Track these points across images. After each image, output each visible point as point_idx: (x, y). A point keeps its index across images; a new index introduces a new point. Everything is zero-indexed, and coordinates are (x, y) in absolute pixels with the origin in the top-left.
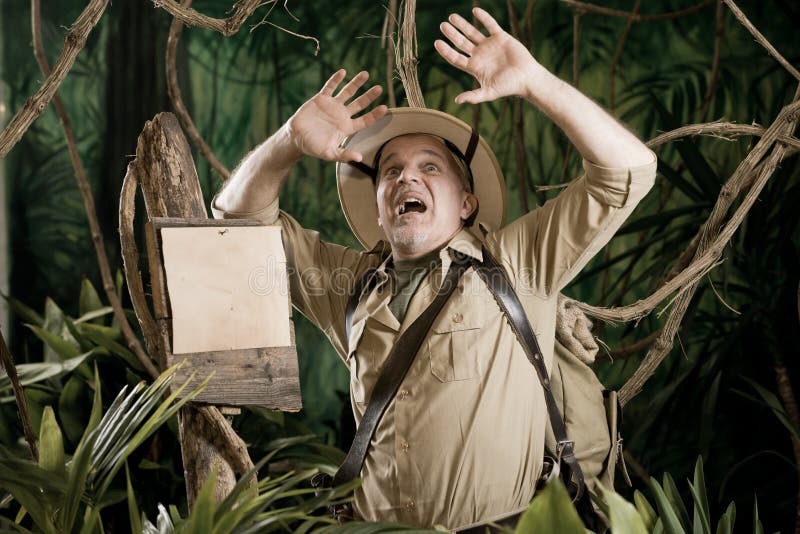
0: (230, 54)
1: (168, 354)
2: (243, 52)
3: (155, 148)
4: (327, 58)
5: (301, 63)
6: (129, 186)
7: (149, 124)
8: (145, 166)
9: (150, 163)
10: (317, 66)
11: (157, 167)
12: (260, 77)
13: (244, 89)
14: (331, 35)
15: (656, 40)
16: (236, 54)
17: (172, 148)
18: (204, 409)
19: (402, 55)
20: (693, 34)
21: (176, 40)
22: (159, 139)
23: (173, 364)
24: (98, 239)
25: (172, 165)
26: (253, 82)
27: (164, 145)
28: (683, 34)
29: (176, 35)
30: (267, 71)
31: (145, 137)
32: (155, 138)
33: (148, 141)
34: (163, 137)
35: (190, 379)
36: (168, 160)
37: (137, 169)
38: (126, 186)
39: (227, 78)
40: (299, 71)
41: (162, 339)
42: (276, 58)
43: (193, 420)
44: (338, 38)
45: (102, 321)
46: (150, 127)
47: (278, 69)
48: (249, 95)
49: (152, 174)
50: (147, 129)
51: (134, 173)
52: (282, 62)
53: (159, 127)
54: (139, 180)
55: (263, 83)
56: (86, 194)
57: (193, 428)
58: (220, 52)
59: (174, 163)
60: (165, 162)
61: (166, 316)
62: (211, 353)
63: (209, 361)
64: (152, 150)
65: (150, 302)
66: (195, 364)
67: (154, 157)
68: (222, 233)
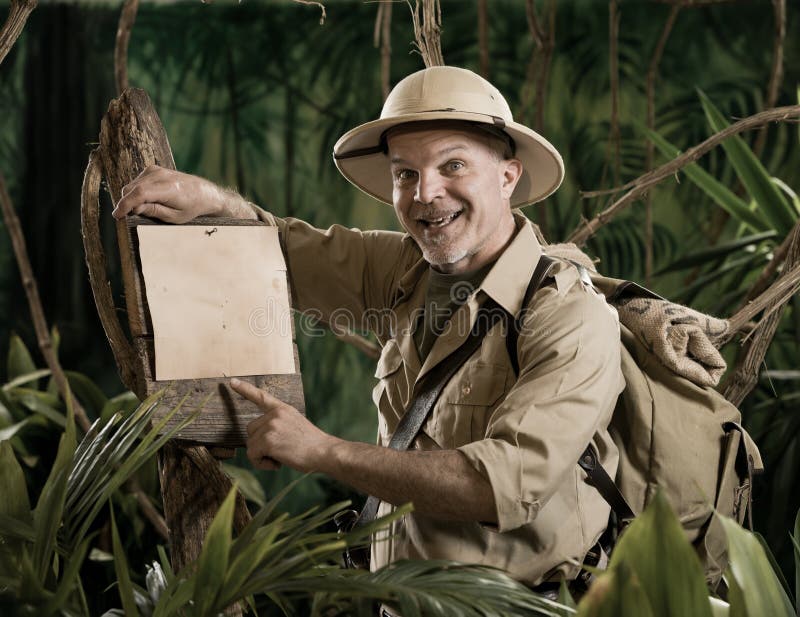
0: (175, 77)
1: (148, 380)
2: (191, 76)
3: (123, 132)
4: (294, 81)
5: (262, 88)
6: (91, 179)
7: (116, 103)
8: (110, 155)
9: (117, 151)
10: (281, 91)
11: (126, 155)
12: (213, 105)
13: (192, 121)
14: (298, 53)
15: (693, 53)
16: (183, 77)
17: (145, 132)
18: (192, 450)
19: (421, 23)
20: (738, 46)
21: (128, 33)
22: (128, 120)
23: (154, 392)
24: (30, 285)
25: (144, 152)
26: (204, 112)
27: (134, 128)
28: (726, 45)
29: (128, 28)
30: (221, 98)
31: (110, 119)
32: (123, 119)
33: (114, 124)
34: (133, 118)
35: (174, 411)
36: (140, 146)
37: (101, 158)
38: (88, 178)
39: (173, 108)
40: (260, 97)
41: (140, 362)
42: (232, 84)
43: (178, 466)
44: (307, 57)
45: (36, 385)
46: (116, 108)
47: (234, 96)
48: (199, 127)
49: (121, 164)
50: (113, 110)
51: (98, 164)
52: (239, 87)
53: (128, 107)
54: (103, 171)
55: (217, 113)
56: (15, 232)
57: (177, 475)
58: (164, 76)
59: (147, 149)
60: (136, 149)
61: (145, 333)
62: (200, 381)
63: (197, 391)
64: (120, 135)
65: (123, 318)
66: (180, 394)
67: (122, 143)
68: (209, 233)
